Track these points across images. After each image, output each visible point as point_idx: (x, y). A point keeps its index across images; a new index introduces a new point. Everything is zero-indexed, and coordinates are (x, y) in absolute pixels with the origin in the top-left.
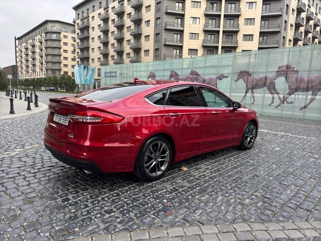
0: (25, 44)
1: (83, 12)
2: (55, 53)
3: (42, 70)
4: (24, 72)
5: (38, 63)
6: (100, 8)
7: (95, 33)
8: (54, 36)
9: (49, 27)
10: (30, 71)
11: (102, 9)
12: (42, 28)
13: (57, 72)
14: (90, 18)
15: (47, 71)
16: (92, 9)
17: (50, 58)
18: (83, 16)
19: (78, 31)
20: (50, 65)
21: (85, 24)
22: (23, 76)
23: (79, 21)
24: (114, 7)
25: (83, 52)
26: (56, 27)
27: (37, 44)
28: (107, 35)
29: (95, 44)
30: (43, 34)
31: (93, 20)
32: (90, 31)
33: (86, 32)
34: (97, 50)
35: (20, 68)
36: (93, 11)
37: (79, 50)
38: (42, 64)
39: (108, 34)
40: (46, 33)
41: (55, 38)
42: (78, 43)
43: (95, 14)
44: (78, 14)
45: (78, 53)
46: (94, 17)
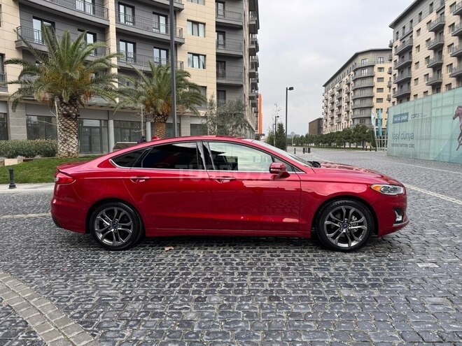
0: (331, 90)
1: (404, 28)
2: (366, 95)
3: (348, 120)
4: (329, 126)
5: (343, 112)
6: (431, 12)
7: (421, 55)
8: (365, 72)
9: (359, 62)
10: (335, 124)
11: (434, 13)
12: (351, 66)
13: (367, 122)
14: (415, 33)
15: (354, 121)
16: (417, 19)
17: (358, 103)
18: (403, 34)
19: (396, 58)
20: (357, 113)
21: (407, 45)
22: (327, 130)
23: (398, 43)
24: (455, 3)
25: (401, 87)
26: (369, 60)
27: (345, 87)
28: (440, 52)
29: (420, 71)
30: (352, 73)
31: (418, 35)
32: (413, 53)
33: (407, 56)
34: (423, 80)
35: (325, 121)
36: (420, 21)
37: (396, 86)
38: (348, 112)
39: (442, 51)
40: (355, 71)
41: (367, 75)
42: (395, 75)
43: (423, 25)
44: (398, 33)
45: (394, 89)
46: (420, 29)
